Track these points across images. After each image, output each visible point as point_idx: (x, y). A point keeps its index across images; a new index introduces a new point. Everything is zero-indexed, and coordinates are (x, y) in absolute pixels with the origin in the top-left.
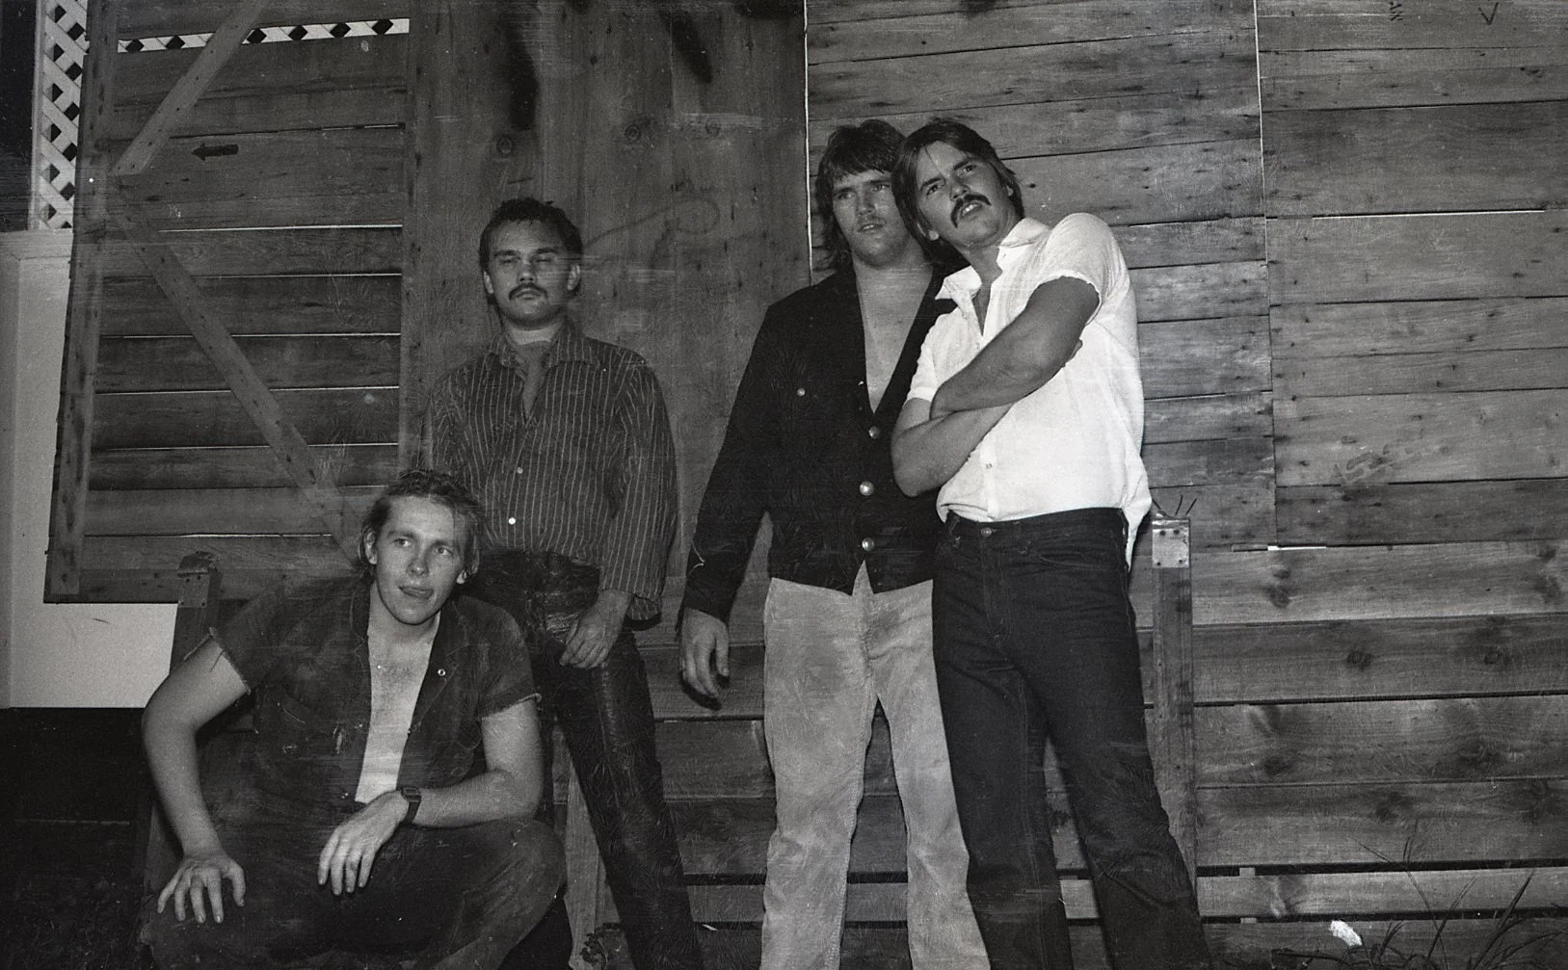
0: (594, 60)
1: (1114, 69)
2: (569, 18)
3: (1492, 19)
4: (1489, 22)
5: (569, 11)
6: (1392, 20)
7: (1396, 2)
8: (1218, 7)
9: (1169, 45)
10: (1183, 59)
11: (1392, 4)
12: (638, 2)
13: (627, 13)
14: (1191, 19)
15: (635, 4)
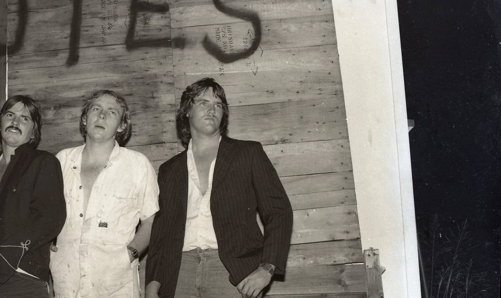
1: (122, 87)
3: (256, 73)
4: (255, 75)
6: (220, 75)
7: (222, 68)
8: (160, 63)
9: (142, 78)
10: (147, 84)
11: (220, 69)
14: (150, 68)
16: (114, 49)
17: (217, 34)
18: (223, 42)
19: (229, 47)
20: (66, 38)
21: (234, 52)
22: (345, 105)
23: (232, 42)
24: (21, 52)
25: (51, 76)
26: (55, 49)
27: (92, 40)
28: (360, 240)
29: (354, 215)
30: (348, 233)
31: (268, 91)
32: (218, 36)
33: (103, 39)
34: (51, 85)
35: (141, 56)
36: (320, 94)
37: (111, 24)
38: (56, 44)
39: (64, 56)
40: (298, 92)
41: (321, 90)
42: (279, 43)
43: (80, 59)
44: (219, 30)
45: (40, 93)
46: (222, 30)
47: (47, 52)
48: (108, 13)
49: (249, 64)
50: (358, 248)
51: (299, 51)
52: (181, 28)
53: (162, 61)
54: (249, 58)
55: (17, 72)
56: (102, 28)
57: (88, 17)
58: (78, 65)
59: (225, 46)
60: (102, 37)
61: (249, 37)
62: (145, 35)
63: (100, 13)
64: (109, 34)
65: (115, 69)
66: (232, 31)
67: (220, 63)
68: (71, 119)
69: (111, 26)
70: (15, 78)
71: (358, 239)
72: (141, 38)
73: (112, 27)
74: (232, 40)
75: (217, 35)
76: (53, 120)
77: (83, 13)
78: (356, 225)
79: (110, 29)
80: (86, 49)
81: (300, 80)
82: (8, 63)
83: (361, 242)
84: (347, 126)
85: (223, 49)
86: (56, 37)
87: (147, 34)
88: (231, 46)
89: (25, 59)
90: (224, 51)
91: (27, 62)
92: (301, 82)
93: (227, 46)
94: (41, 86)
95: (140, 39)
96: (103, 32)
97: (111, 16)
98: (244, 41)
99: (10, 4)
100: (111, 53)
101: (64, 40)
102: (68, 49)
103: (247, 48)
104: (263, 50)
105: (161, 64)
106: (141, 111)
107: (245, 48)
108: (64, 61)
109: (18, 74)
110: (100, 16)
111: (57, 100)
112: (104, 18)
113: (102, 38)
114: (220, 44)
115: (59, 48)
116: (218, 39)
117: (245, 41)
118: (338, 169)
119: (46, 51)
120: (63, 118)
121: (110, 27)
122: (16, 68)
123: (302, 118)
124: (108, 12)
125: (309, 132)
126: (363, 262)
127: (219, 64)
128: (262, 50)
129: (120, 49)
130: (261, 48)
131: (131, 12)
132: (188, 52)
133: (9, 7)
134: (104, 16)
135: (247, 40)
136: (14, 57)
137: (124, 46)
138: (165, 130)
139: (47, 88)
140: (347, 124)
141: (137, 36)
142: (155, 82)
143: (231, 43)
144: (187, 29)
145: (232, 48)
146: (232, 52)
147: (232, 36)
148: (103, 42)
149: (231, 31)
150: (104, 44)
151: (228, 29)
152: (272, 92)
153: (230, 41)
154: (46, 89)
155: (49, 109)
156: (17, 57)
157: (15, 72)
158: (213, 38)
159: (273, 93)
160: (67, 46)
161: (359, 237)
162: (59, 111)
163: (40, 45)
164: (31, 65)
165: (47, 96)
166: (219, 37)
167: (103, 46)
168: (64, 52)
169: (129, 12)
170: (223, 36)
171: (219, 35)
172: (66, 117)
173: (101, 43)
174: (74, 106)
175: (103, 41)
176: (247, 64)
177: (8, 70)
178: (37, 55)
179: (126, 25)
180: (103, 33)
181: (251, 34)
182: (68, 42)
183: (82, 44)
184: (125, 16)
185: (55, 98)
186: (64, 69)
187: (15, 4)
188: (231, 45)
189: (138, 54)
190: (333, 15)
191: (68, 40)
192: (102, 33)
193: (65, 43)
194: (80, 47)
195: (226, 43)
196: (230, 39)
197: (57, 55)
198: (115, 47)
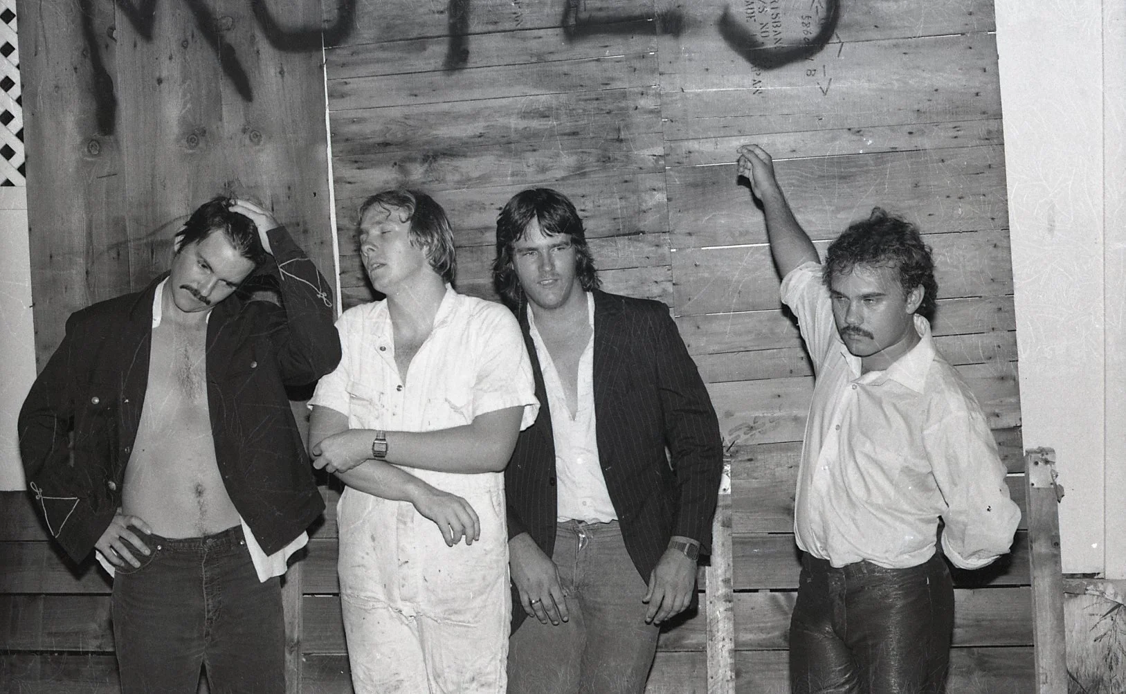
0: (160, 81)
1: (557, 117)
2: (139, 45)
3: (827, 91)
4: (825, 94)
5: (140, 42)
6: (754, 93)
7: (757, 79)
8: (633, 69)
9: (597, 99)
10: (607, 111)
11: (755, 81)
12: (193, 36)
13: (184, 44)
14: (613, 79)
15: (190, 37)
16: (540, 37)
17: (749, 7)
18: (761, 24)
19: (772, 35)
20: (442, 12)
21: (782, 45)
22: (1005, 162)
23: (779, 24)
24: (351, 41)
25: (415, 92)
26: (419, 36)
27: (494, 18)
28: (1021, 431)
29: (1012, 382)
30: (998, 416)
31: (849, 129)
32: (750, 11)
33: (516, 15)
34: (415, 110)
35: (594, 54)
36: (956, 137)
38: (423, 25)
39: (439, 51)
40: (910, 133)
41: (958, 129)
42: (876, 26)
43: (473, 59)
45: (393, 127)
47: (403, 42)
49: (813, 72)
50: (1015, 446)
51: (917, 46)
53: (637, 64)
54: (812, 60)
55: (346, 83)
58: (468, 70)
59: (764, 32)
60: (513, 11)
61: (813, 13)
62: (601, 9)
64: (529, 6)
65: (543, 80)
66: (778, 1)
67: (754, 69)
68: (459, 182)
70: (342, 96)
71: (1017, 428)
72: (594, 14)
74: (779, 20)
75: (749, 9)
76: (424, 183)
78: (1013, 400)
80: (484, 37)
81: (916, 107)
82: (327, 66)
83: (1021, 435)
84: (1007, 204)
85: (759, 38)
86: (421, 10)
88: (776, 32)
89: (361, 56)
90: (762, 43)
91: (366, 62)
92: (918, 111)
93: (767, 32)
94: (396, 113)
95: (590, 16)
96: (515, 1)
98: (803, 23)
100: (534, 45)
101: (437, 15)
102: (446, 36)
103: (810, 36)
104: (842, 41)
105: (635, 70)
106: (597, 168)
107: (805, 36)
108: (439, 62)
109: (348, 86)
111: (428, 143)
113: (515, 13)
114: (754, 28)
115: (429, 35)
116: (751, 17)
117: (806, 21)
118: (984, 290)
119: (401, 40)
120: (444, 180)
122: (345, 73)
123: (916, 186)
125: (930, 215)
126: (1023, 472)
127: (753, 71)
128: (840, 42)
129: (552, 38)
130: (838, 38)
132: (687, 43)
135: (810, 20)
136: (338, 51)
137: (559, 31)
138: (644, 207)
139: (406, 117)
140: (1007, 200)
141: (586, 10)
142: (622, 109)
143: (777, 26)
145: (778, 37)
146: (777, 45)
147: (778, 11)
148: (517, 23)
150: (519, 27)
152: (859, 132)
153: (775, 22)
154: (407, 119)
155: (412, 160)
156: (345, 52)
157: (340, 83)
158: (739, 14)
159: (861, 133)
160: (443, 30)
161: (1019, 425)
162: (435, 165)
163: (389, 28)
164: (373, 68)
165: (408, 133)
166: (752, 13)
167: (517, 31)
168: (438, 43)
170: (761, 10)
171: (752, 9)
172: (449, 177)
173: (512, 25)
174: (465, 156)
175: (517, 21)
176: (809, 72)
177: (328, 80)
178: (383, 49)
180: (515, 3)
181: (819, 7)
182: (446, 20)
183: (474, 26)
185: (425, 138)
186: (439, 78)
188: (776, 29)
189: (586, 48)
192: (513, 3)
193: (440, 23)
194: (469, 32)
195: (767, 26)
196: (774, 16)
197: (425, 49)
198: (542, 32)
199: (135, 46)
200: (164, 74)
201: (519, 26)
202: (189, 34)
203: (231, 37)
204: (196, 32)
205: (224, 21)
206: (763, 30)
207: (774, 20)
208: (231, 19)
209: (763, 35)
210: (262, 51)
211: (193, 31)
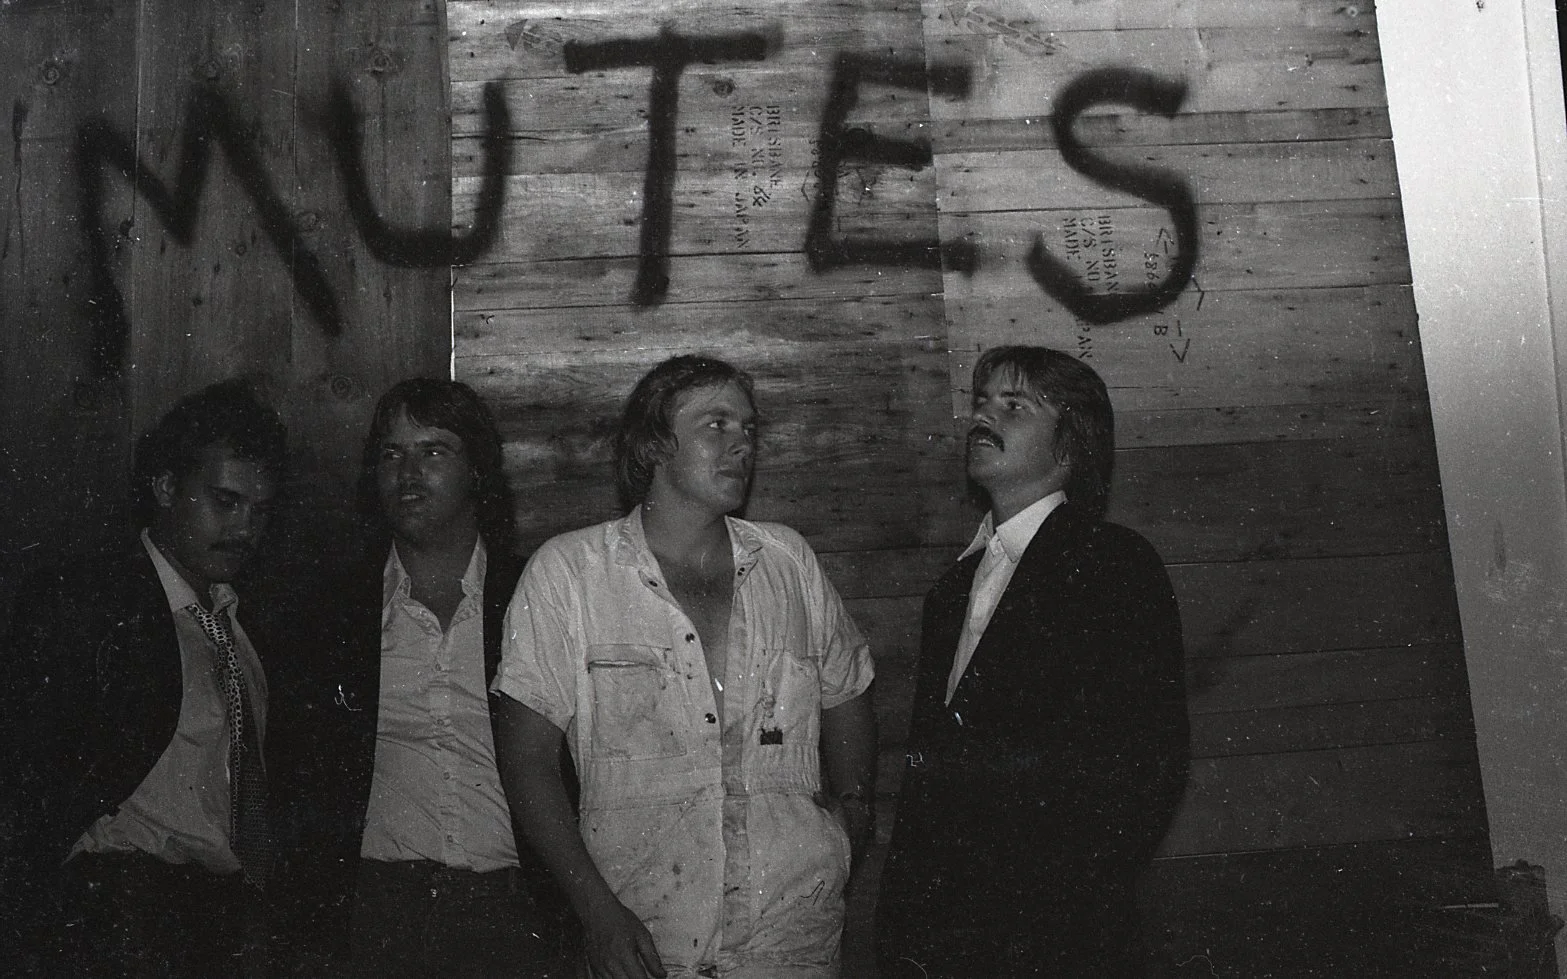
0: (197, 302)
1: (798, 378)
2: (167, 253)
3: (1183, 356)
4: (1181, 360)
5: (170, 245)
7: (1087, 335)
8: (907, 314)
9: (857, 355)
10: (871, 371)
11: (1081, 338)
12: (254, 238)
13: (240, 249)
14: (881, 327)
15: (250, 241)
16: (774, 265)
17: (1071, 238)
18: (1088, 263)
19: (1103, 278)
20: (629, 222)
21: (1119, 293)
23: (1113, 263)
24: (493, 258)
25: (587, 334)
26: (596, 255)
27: (707, 236)
31: (1218, 409)
32: (1071, 244)
33: (739, 233)
34: (586, 360)
35: (858, 289)
36: (1369, 424)
37: (761, 190)
38: (601, 239)
39: (624, 277)
40: (1304, 416)
41: (1371, 412)
42: (1248, 271)
43: (673, 289)
44: (1074, 225)
45: (553, 382)
46: (1084, 225)
47: (570, 262)
48: (753, 156)
49: (1164, 330)
51: (1306, 300)
52: (965, 215)
53: (913, 307)
54: (1162, 313)
55: (483, 317)
56: (738, 200)
57: (695, 164)
58: (665, 306)
59: (1093, 273)
60: (735, 226)
61: (1160, 251)
62: (862, 230)
63: (728, 156)
64: (759, 220)
65: (777, 324)
66: (1111, 232)
67: (1080, 322)
69: (762, 195)
70: (477, 335)
72: (852, 236)
73: (765, 201)
74: (1114, 258)
75: (1069, 241)
77: (679, 150)
79: (760, 205)
80: (691, 261)
81: (1310, 381)
82: (455, 292)
85: (1086, 281)
86: (600, 219)
87: (868, 224)
88: (1109, 273)
89: (507, 280)
90: (1091, 288)
91: (511, 288)
92: (1313, 386)
93: (1098, 273)
94: (558, 362)
95: (846, 239)
96: (738, 212)
97: (763, 167)
98: (1146, 263)
99: (459, 112)
100: (763, 275)
101: (624, 228)
102: (635, 257)
103: (1155, 281)
104: (1202, 289)
105: (911, 315)
106: (855, 452)
107: (1149, 281)
108: (625, 292)
109: (486, 321)
110: (731, 163)
111: (602, 406)
112: (740, 171)
113: (738, 230)
114: (1078, 264)
115: (610, 254)
116: (1073, 253)
117: (1151, 261)
119: (568, 259)
121: (760, 200)
122: (482, 303)
123: (1316, 489)
124: (753, 153)
127: (1078, 325)
128: (1199, 290)
129: (792, 267)
130: (1197, 285)
131: (820, 158)
132: (984, 283)
133: (455, 120)
134: (743, 167)
135: (1157, 260)
136: (475, 271)
137: (800, 257)
138: (927, 509)
139: (573, 369)
141: (840, 230)
142: (895, 369)
143: (1110, 266)
144: (983, 219)
145: (1113, 280)
146: (1112, 291)
147: (1112, 245)
148: (741, 243)
149: (1109, 230)
150: (743, 249)
151: (1100, 223)
152: (1231, 413)
153: (1108, 261)
154: (574, 372)
155: (578, 431)
156: (482, 272)
157: (476, 317)
158: (1057, 247)
159: (1235, 415)
160: (632, 249)
163: (551, 241)
164: (524, 297)
165: (575, 393)
166: (1075, 247)
167: (740, 255)
168: (623, 267)
169: (815, 157)
170: (1087, 243)
171: (1075, 241)
173: (736, 248)
175: (741, 240)
176: (1158, 330)
177: (456, 311)
178: (544, 271)
179: (805, 195)
180: (738, 216)
181: (1169, 243)
182: (637, 235)
183: (679, 245)
184: (804, 168)
185: (598, 400)
186: (626, 316)
187: (473, 112)
188: (1110, 270)
189: (844, 282)
190: (1398, 198)
191: (635, 231)
192: (735, 215)
193: (628, 240)
194: (671, 253)
195: (1096, 266)
196: (1106, 253)
197: (603, 273)
198: (774, 258)
199: (163, 249)
200: (205, 292)
201: (744, 247)
202: (248, 235)
203: (312, 241)
204: (260, 232)
205: (305, 218)
206: (1090, 271)
207: (1106, 258)
208: (314, 217)
209: (1091, 277)
210: (358, 262)
211: (253, 233)
